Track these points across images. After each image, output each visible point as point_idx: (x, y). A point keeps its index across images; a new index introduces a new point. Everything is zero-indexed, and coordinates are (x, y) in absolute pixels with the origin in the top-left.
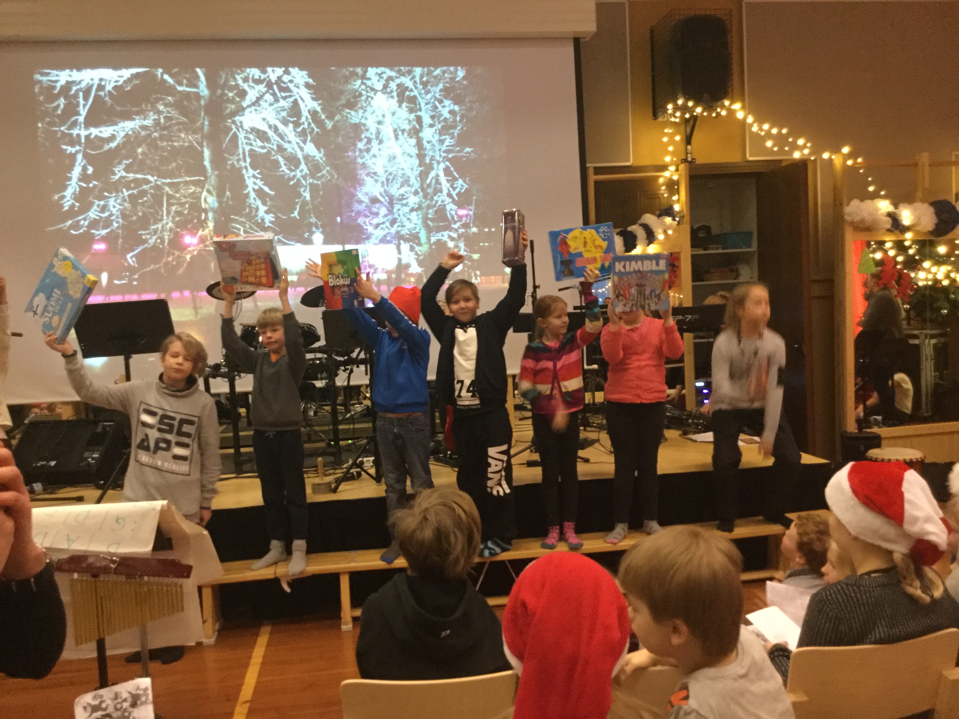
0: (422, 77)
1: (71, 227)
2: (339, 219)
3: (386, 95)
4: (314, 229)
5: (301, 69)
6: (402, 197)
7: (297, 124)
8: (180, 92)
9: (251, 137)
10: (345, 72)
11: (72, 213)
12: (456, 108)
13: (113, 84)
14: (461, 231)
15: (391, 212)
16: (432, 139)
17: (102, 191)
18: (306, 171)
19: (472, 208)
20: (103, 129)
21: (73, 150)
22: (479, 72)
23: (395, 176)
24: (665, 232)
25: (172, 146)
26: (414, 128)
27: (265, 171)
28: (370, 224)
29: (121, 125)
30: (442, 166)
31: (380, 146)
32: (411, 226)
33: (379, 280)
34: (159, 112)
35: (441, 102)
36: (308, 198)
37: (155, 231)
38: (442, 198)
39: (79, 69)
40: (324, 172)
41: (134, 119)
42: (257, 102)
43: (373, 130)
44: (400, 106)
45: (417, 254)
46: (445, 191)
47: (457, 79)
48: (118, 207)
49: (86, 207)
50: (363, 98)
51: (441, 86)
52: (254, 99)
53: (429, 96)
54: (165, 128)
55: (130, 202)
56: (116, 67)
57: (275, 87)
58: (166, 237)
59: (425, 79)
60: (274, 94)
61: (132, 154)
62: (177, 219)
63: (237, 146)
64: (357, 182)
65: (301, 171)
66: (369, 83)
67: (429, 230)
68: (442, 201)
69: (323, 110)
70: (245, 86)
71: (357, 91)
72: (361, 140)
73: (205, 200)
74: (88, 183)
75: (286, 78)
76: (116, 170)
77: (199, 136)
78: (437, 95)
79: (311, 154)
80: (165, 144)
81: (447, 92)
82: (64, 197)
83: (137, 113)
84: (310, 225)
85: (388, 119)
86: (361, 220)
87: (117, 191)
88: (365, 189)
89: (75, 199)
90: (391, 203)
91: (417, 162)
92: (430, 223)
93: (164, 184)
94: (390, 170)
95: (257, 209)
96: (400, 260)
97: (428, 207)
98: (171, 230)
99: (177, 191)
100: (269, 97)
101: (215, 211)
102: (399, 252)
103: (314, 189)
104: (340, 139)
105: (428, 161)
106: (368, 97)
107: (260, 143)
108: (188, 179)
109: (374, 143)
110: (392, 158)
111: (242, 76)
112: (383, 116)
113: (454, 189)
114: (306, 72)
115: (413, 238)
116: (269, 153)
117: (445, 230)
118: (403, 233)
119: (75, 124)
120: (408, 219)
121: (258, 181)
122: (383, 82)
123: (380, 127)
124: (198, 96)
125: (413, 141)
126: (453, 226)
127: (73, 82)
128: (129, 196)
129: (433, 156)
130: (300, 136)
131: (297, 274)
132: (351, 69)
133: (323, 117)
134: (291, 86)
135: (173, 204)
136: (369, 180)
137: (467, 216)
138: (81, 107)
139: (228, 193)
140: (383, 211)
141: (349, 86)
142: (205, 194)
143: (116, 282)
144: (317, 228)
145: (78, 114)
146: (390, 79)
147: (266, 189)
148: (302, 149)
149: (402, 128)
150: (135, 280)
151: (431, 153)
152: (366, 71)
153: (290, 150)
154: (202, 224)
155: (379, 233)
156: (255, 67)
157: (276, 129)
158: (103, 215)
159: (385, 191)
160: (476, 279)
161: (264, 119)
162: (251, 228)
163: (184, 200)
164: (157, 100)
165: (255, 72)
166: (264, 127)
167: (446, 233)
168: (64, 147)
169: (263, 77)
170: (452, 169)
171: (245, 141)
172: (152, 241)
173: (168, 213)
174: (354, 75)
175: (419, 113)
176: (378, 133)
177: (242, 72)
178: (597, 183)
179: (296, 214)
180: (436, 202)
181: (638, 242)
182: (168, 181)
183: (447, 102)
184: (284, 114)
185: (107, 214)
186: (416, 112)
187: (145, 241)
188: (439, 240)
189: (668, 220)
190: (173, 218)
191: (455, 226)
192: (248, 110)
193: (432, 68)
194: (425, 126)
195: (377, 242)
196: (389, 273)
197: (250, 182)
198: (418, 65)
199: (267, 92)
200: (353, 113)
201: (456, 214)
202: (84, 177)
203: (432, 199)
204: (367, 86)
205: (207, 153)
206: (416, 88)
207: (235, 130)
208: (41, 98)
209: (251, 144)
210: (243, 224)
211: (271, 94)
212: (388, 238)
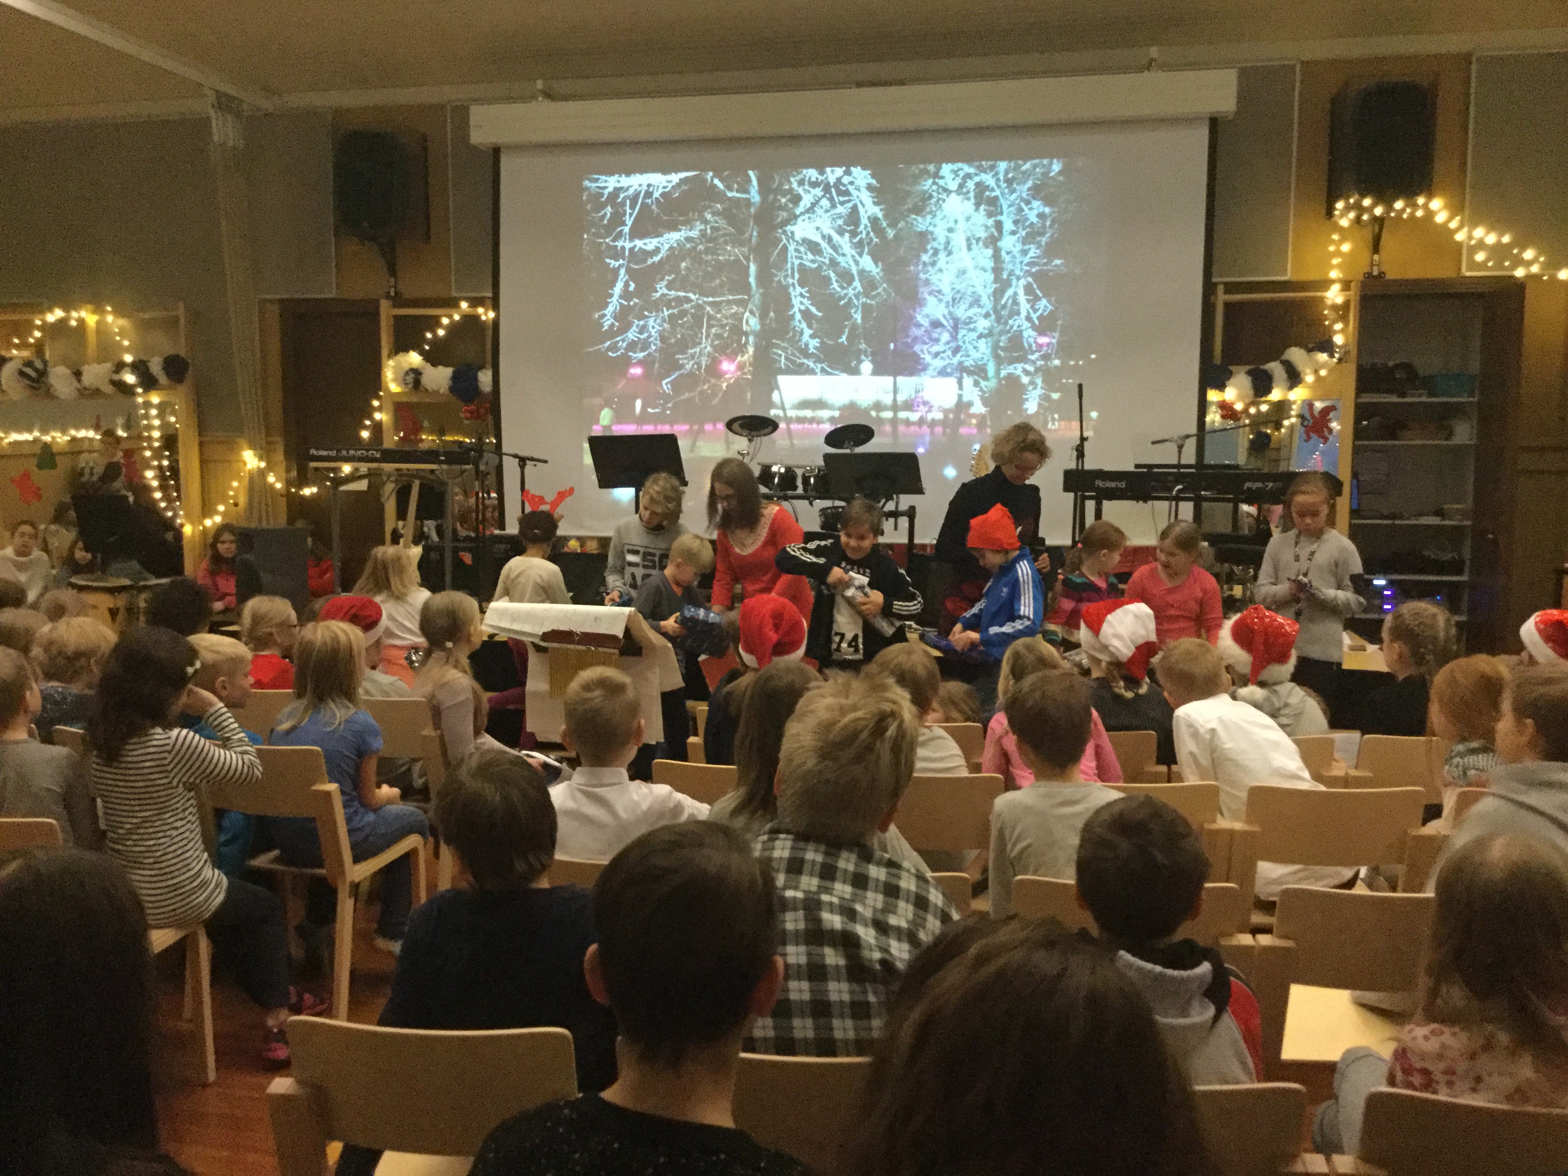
0: (1007, 172)
1: (609, 349)
2: (892, 346)
3: (961, 197)
4: (863, 357)
5: (864, 169)
6: (970, 321)
7: (854, 234)
8: (729, 199)
9: (802, 249)
10: (915, 169)
11: (611, 333)
12: (1047, 210)
13: (660, 191)
14: (1040, 363)
15: (954, 337)
16: (1013, 249)
17: (643, 309)
18: (859, 288)
19: (1057, 335)
20: (647, 241)
21: (617, 264)
22: (1080, 164)
23: (964, 294)
24: (1316, 372)
25: (717, 261)
26: (992, 236)
27: (813, 288)
28: (929, 352)
29: (666, 236)
30: (1023, 282)
31: (949, 258)
32: (978, 355)
33: (933, 420)
34: (706, 222)
35: (1028, 203)
36: (859, 321)
37: (693, 356)
38: (1020, 322)
39: (628, 174)
40: (880, 290)
41: (680, 230)
42: (811, 210)
43: (942, 239)
44: (977, 210)
45: (981, 390)
46: (1024, 314)
47: (1052, 174)
48: (657, 327)
49: (625, 328)
50: (933, 201)
51: (1029, 184)
52: (809, 205)
53: (1014, 196)
54: (710, 240)
55: (669, 323)
56: (665, 172)
57: (833, 190)
58: (704, 363)
59: (1010, 175)
60: (831, 199)
61: (676, 270)
62: (716, 342)
63: (786, 261)
64: (916, 301)
65: (854, 289)
66: (941, 182)
67: (999, 361)
68: (1019, 326)
69: (885, 216)
70: (800, 191)
71: (926, 192)
72: (926, 251)
73: (747, 322)
74: (628, 301)
75: (846, 180)
76: (658, 286)
77: (745, 250)
78: (1024, 195)
79: (868, 269)
80: (710, 257)
81: (1036, 192)
82: (604, 315)
83: (684, 223)
84: (859, 352)
85: (962, 225)
86: (917, 348)
87: (657, 311)
88: (926, 310)
89: (615, 318)
90: (956, 328)
91: (992, 277)
92: (1002, 353)
93: (705, 302)
94: (958, 287)
95: (802, 333)
96: (960, 396)
97: (1001, 333)
98: (709, 355)
99: (719, 312)
100: (825, 203)
101: (757, 335)
102: (961, 387)
103: (866, 309)
104: (902, 251)
105: (1005, 276)
106: (939, 199)
107: (810, 256)
108: (731, 297)
109: (942, 255)
110: (962, 273)
111: (798, 178)
112: (956, 222)
113: (1035, 311)
114: (868, 172)
115: (979, 371)
116: (820, 268)
117: (1019, 362)
118: (967, 364)
119: (620, 235)
120: (975, 347)
121: (805, 301)
122: (959, 180)
123: (950, 235)
124: (748, 203)
125: (989, 252)
126: (1030, 357)
127: (621, 188)
128: (669, 316)
129: (1012, 270)
130: (856, 248)
131: (840, 409)
132: (922, 166)
133: (884, 224)
134: (851, 188)
135: (713, 326)
136: (931, 301)
137: (1048, 345)
138: (628, 216)
139: (772, 314)
140: (945, 337)
141: (918, 187)
142: (747, 314)
143: (650, 410)
144: (867, 356)
145: (624, 224)
146: (968, 176)
147: (813, 310)
148: (857, 263)
149: (978, 236)
150: (669, 409)
151: (1010, 267)
152: (939, 169)
153: (843, 264)
154: (742, 349)
155: (938, 363)
156: (812, 167)
157: (830, 240)
158: (642, 337)
159: (950, 313)
160: (1053, 424)
161: (818, 229)
162: (793, 355)
163: (725, 322)
164: (705, 208)
165: (812, 173)
166: (817, 238)
167: (1020, 366)
168: (608, 261)
169: (820, 178)
170: (1035, 286)
171: (795, 254)
172: (688, 367)
173: (708, 336)
174: (926, 172)
175: (999, 218)
176: (948, 243)
177: (799, 173)
178: (1227, 305)
179: (844, 339)
180: (1012, 327)
181: (1274, 385)
182: (711, 299)
183: (1036, 204)
184: (840, 222)
185: (645, 335)
186: (996, 216)
187: (682, 366)
188: (1010, 375)
189: (1323, 357)
190: (713, 341)
191: (1032, 357)
192: (802, 218)
193: (1020, 162)
194: (1005, 233)
195: (935, 374)
196: (946, 412)
197: (796, 302)
198: (1002, 159)
199: (823, 196)
200: (920, 219)
201: (1035, 342)
202: (626, 294)
203: (1006, 323)
204: (939, 187)
205: (753, 268)
206: (999, 186)
207: (785, 241)
208: (589, 207)
209: (801, 258)
210: (785, 349)
211: (828, 199)
212: (949, 370)
